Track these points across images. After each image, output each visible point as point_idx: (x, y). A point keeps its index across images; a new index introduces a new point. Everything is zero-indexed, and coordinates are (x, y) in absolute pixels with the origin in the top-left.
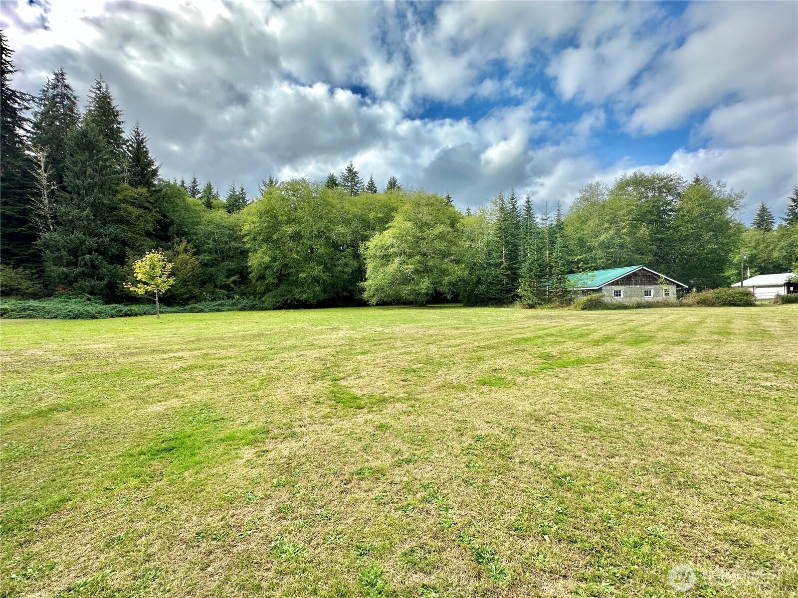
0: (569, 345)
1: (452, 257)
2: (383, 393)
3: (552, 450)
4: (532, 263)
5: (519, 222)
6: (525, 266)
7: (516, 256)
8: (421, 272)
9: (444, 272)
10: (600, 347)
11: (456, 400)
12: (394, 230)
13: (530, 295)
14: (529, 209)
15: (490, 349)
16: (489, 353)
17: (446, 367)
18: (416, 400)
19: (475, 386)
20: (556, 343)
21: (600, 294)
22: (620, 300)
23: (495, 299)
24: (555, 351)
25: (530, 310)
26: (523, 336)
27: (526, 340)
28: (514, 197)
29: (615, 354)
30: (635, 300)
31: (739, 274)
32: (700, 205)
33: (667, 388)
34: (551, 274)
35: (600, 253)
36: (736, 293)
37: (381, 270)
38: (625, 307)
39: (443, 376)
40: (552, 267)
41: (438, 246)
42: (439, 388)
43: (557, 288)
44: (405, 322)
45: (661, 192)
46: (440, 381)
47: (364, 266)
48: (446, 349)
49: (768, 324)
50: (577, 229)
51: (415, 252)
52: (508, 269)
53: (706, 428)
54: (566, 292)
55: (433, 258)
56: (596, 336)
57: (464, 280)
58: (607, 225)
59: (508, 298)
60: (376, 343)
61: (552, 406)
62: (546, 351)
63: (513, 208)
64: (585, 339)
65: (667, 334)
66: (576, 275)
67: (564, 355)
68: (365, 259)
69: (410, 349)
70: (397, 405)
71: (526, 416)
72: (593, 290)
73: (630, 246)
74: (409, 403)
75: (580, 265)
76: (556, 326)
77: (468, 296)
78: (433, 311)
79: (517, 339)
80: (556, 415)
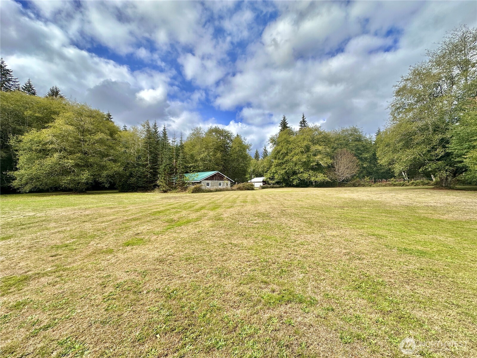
0: (184, 213)
1: (110, 158)
2: (26, 273)
3: (167, 278)
4: (166, 166)
5: (159, 140)
6: (162, 167)
7: (157, 161)
8: (81, 166)
9: (103, 168)
10: (199, 212)
11: (103, 262)
12: (55, 130)
13: (164, 185)
14: (165, 134)
15: (136, 220)
16: (134, 223)
17: (98, 238)
18: (64, 270)
19: (121, 248)
20: (177, 212)
21: (201, 184)
22: (209, 188)
23: (142, 187)
24: (175, 217)
25: (164, 194)
26: (159, 210)
27: (159, 212)
28: (156, 125)
29: (205, 215)
30: (215, 187)
31: (250, 177)
32: (238, 146)
33: (224, 229)
34: (176, 173)
35: (201, 163)
36: (249, 185)
37: (37, 162)
38: (211, 191)
39: (95, 245)
40: (177, 169)
41: (98, 148)
42: (90, 255)
43: (179, 181)
44: (62, 206)
45: (225, 138)
46: (91, 250)
47: (15, 157)
48: (100, 224)
49: (257, 197)
50: (191, 150)
51: (76, 150)
52: (151, 169)
53: (236, 246)
54: (184, 183)
55: (94, 156)
56: (197, 207)
57: (120, 174)
58: (204, 149)
59: (150, 187)
60: (24, 227)
61: (170, 250)
62: (171, 218)
63: (155, 132)
64: (192, 209)
65: (226, 204)
66: (189, 174)
67: (181, 219)
68: (17, 151)
69: (65, 228)
70: (42, 279)
71: (154, 261)
72: (197, 182)
73: (213, 161)
74: (57, 274)
75: (191, 169)
76: (178, 203)
77: (123, 185)
78: (91, 196)
79: (154, 212)
80: (172, 255)
